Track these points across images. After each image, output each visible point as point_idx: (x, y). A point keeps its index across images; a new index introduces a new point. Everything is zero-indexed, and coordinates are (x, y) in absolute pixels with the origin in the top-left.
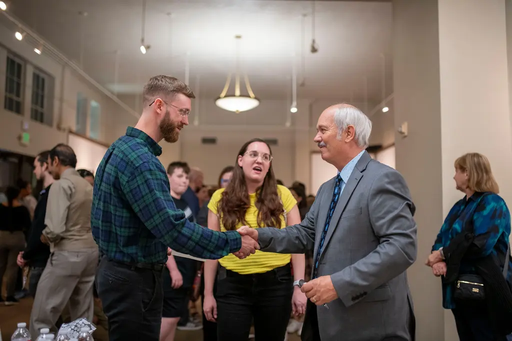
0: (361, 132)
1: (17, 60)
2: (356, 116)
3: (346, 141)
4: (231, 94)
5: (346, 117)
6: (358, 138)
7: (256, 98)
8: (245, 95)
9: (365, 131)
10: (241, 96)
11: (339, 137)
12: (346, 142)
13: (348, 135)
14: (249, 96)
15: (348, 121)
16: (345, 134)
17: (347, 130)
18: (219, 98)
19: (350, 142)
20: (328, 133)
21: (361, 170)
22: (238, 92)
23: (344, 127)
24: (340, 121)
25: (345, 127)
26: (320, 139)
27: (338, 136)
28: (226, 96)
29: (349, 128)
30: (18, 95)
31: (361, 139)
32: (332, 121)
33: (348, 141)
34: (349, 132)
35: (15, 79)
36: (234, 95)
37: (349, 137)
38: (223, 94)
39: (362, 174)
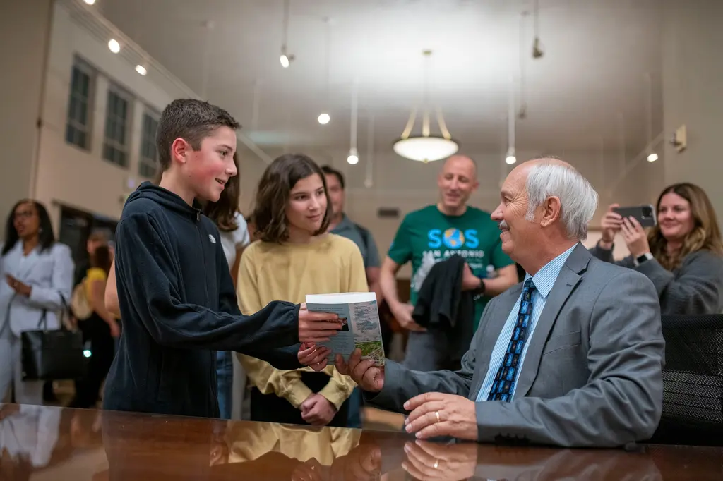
0: (574, 212)
1: (122, 95)
2: (565, 181)
3: (542, 223)
4: (416, 135)
5: (548, 180)
6: (566, 221)
7: (453, 140)
8: (436, 135)
9: (581, 209)
10: (431, 136)
11: (530, 217)
12: (542, 227)
13: (548, 213)
14: (441, 137)
15: (549, 188)
16: (543, 210)
17: (546, 205)
18: (400, 139)
19: (548, 226)
20: (513, 207)
21: (579, 271)
22: (426, 131)
23: (541, 199)
24: (535, 186)
25: (543, 198)
26: (500, 215)
27: (527, 215)
28: (410, 137)
29: (550, 201)
30: (122, 142)
31: (571, 221)
32: (523, 186)
33: (545, 224)
34: (549, 208)
35: (119, 119)
36: (420, 136)
37: (549, 216)
38: (406, 133)
39: (580, 277)
